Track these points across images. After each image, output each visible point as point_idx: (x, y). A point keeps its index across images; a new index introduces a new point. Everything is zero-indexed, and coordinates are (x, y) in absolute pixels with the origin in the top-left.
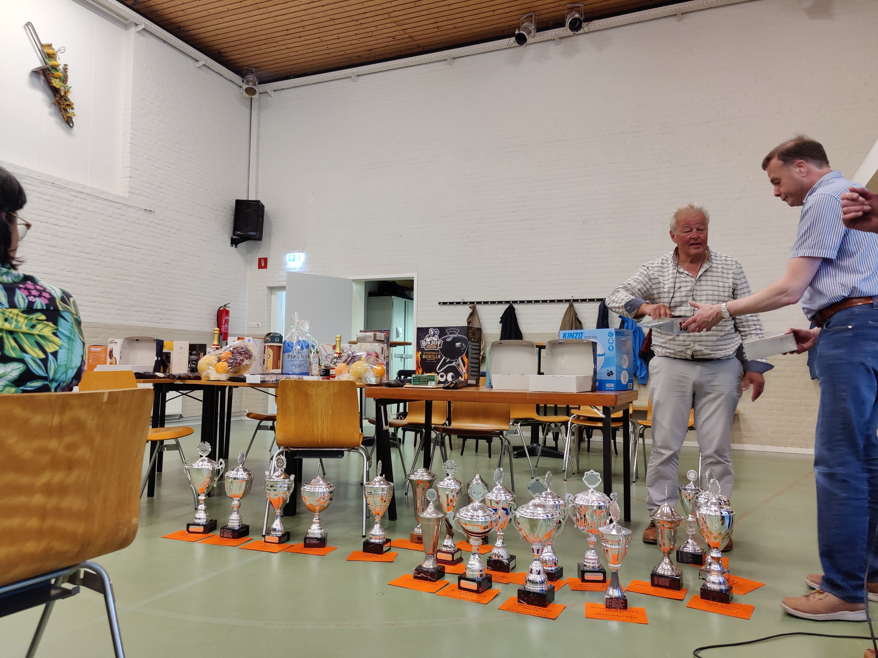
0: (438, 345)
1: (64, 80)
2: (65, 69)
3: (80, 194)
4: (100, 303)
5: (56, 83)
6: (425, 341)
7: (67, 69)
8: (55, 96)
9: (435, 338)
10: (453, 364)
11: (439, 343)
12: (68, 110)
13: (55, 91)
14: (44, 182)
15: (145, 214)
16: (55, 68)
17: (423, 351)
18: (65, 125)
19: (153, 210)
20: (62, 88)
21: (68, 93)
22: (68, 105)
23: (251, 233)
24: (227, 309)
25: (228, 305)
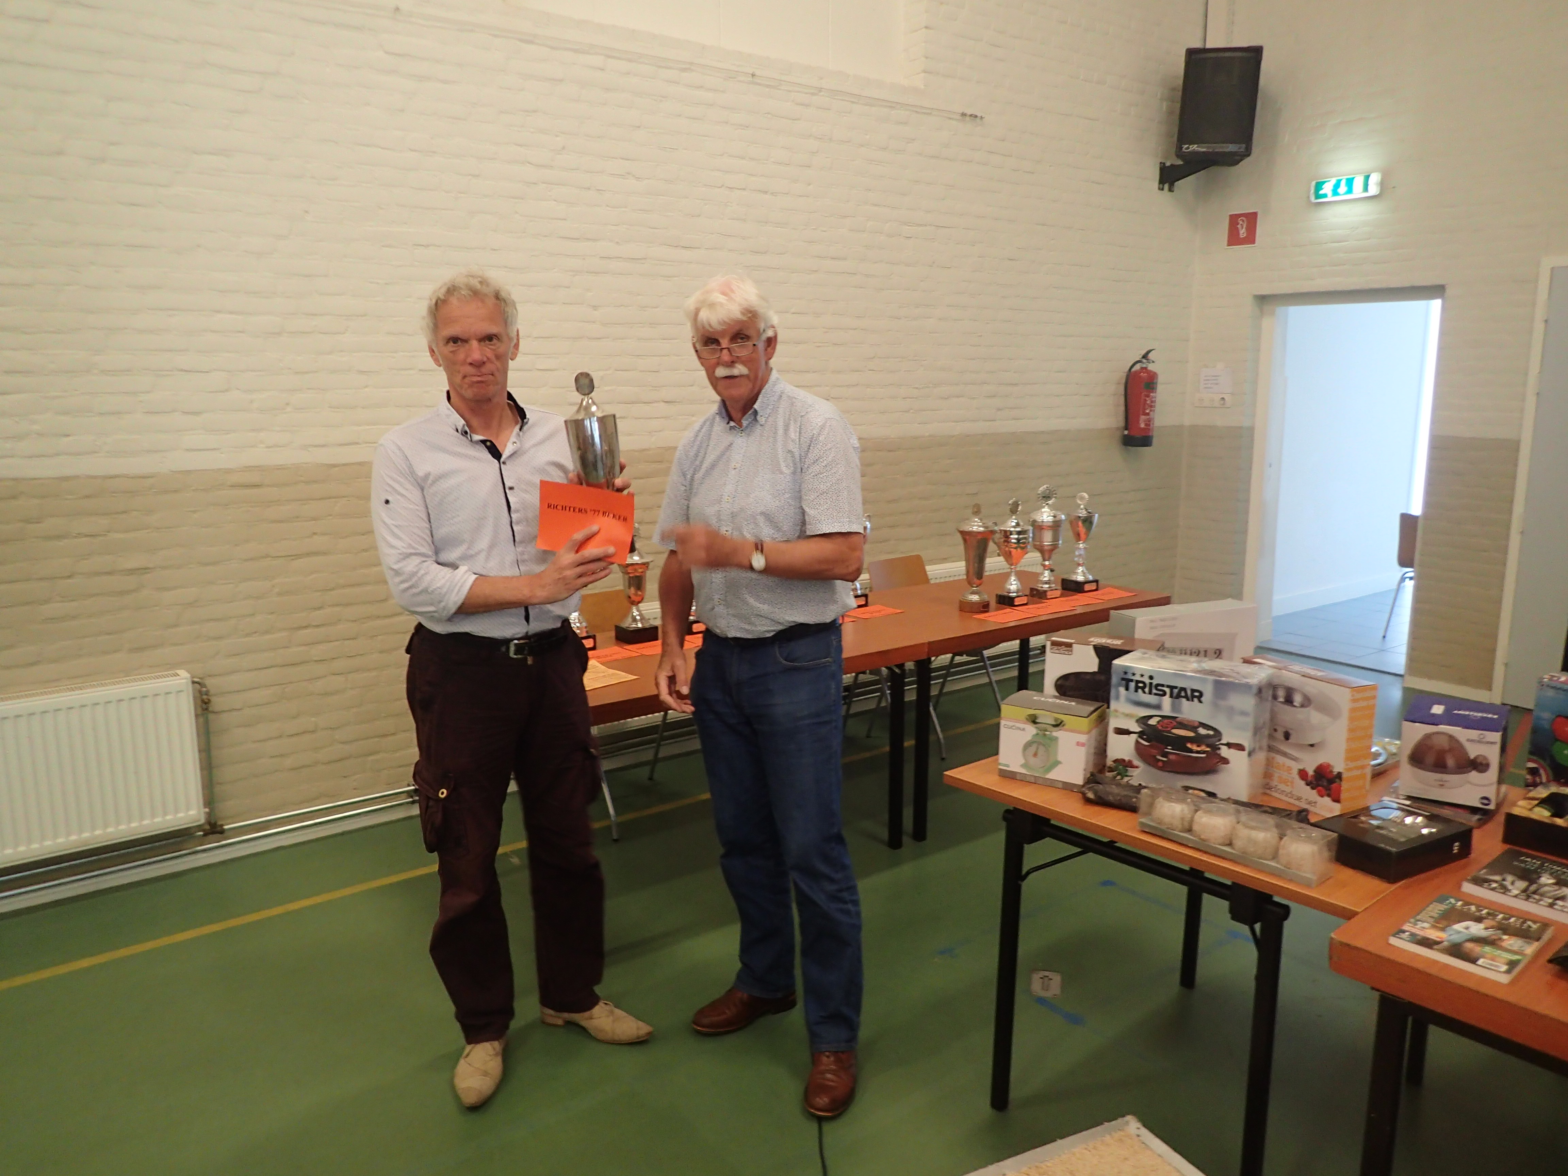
3: (815, 97)
14: (731, 75)
15: (961, 126)
19: (979, 115)
23: (1231, 148)
24: (1151, 367)
25: (1150, 356)
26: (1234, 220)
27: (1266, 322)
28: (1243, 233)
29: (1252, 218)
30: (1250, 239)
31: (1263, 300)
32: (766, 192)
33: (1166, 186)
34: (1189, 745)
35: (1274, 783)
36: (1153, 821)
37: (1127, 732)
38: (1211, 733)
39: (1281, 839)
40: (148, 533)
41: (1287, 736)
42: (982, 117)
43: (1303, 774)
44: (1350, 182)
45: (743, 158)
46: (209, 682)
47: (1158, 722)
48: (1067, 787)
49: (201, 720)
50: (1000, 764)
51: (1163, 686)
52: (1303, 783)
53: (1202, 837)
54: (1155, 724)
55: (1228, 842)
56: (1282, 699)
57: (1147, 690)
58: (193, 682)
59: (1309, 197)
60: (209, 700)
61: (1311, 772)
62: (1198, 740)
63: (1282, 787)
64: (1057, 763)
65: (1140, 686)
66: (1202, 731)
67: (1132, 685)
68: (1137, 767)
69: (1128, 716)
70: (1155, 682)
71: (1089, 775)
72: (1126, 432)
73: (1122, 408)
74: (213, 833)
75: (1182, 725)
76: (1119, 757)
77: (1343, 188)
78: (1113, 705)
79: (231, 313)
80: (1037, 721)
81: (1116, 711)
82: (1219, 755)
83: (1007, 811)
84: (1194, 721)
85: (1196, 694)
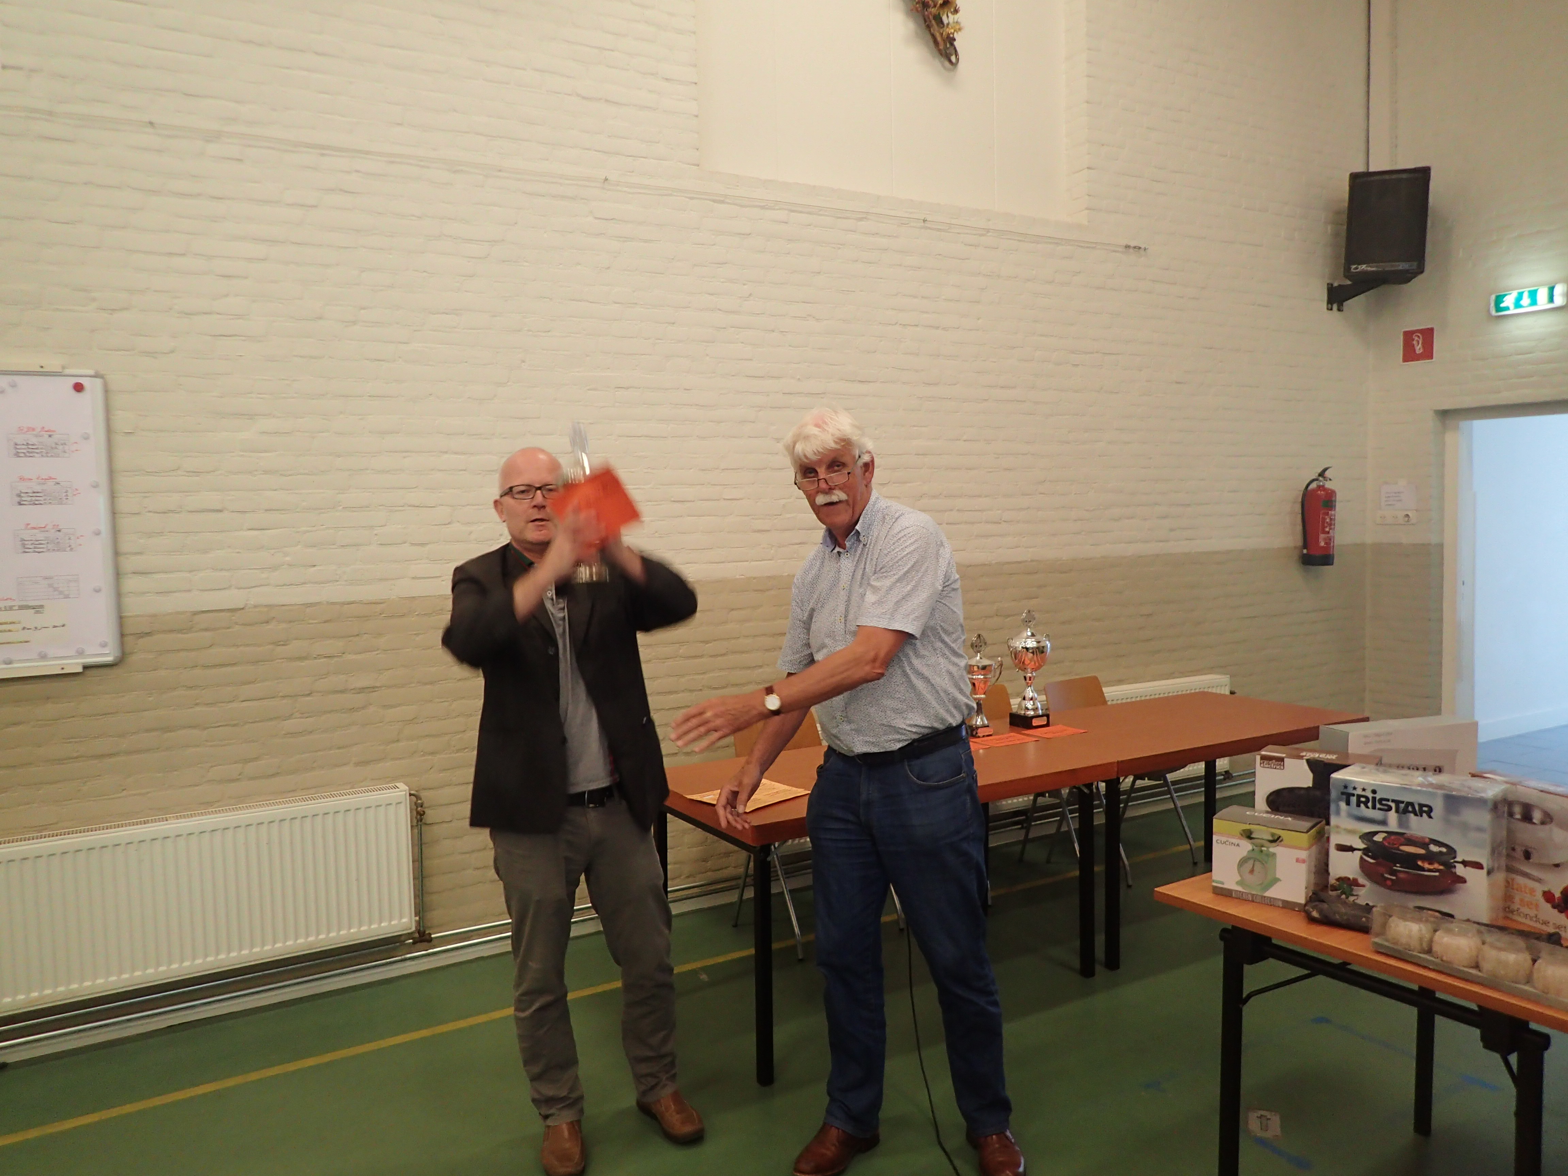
3: (984, 238)
12: (945, 17)
14: (904, 222)
15: (1125, 258)
18: (938, 63)
19: (1143, 247)
22: (945, 4)
23: (1402, 266)
24: (1328, 485)
25: (1327, 474)
26: (1408, 336)
27: (1449, 437)
28: (1419, 349)
29: (1428, 334)
30: (1428, 354)
31: (1445, 415)
32: (937, 328)
33: (1335, 307)
34: (1420, 863)
35: (1515, 906)
36: (1387, 940)
37: (1351, 849)
38: (1444, 850)
39: (1534, 961)
40: (377, 654)
41: (1527, 855)
42: (1145, 249)
43: (1548, 896)
44: (1533, 295)
45: (915, 297)
46: (423, 794)
47: (1384, 839)
48: (1288, 906)
49: (416, 831)
50: (1214, 881)
51: (1388, 800)
52: (1549, 906)
53: (1445, 958)
54: (1381, 840)
55: (1473, 964)
56: (1518, 816)
57: (1370, 804)
58: (411, 795)
59: (1489, 311)
60: (424, 812)
61: (1558, 895)
62: (1430, 857)
63: (1525, 910)
64: (1276, 880)
65: (1362, 801)
66: (1434, 848)
67: (1354, 800)
68: (1363, 886)
69: (1351, 832)
70: (1378, 797)
71: (1310, 894)
72: (1305, 551)
73: (1299, 528)
74: (421, 941)
75: (1411, 842)
76: (1343, 874)
77: (1526, 301)
78: (1333, 820)
79: (456, 453)
80: (1252, 836)
81: (1338, 827)
82: (1455, 873)
83: (1224, 930)
84: (1423, 838)
85: (1425, 809)
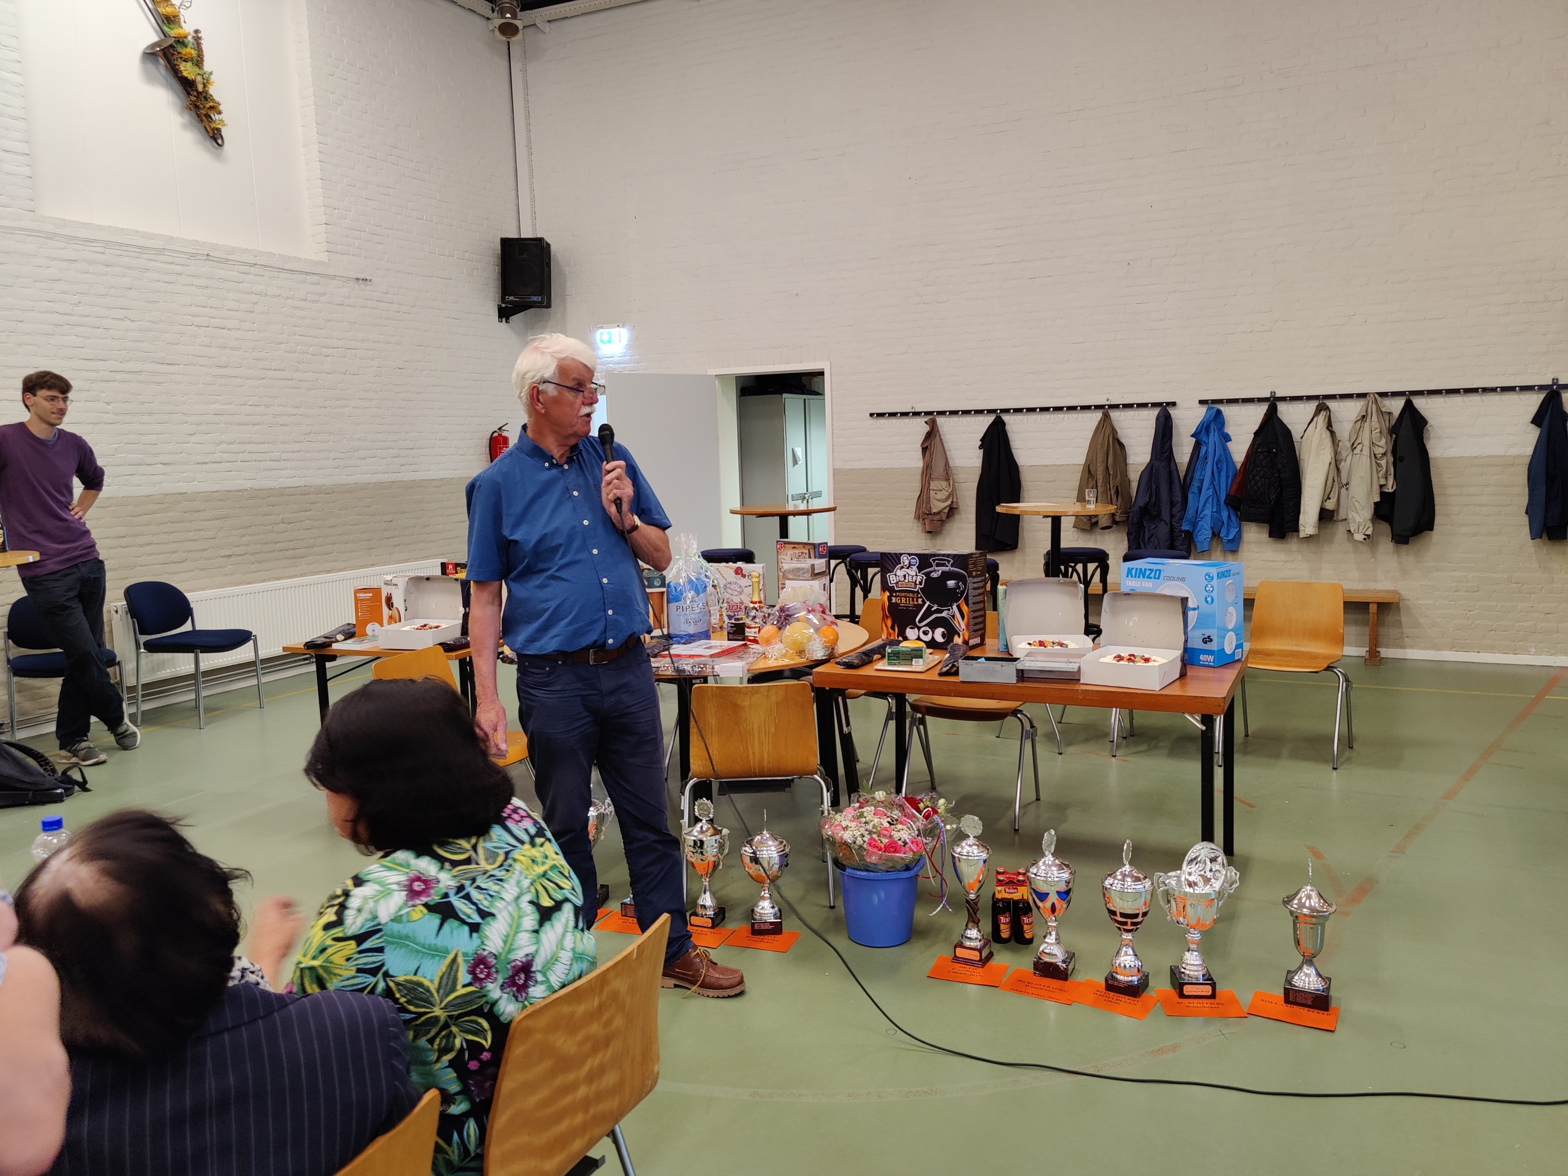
0: (918, 583)
1: (199, 62)
2: (197, 39)
3: (252, 268)
4: (307, 452)
5: (187, 70)
6: (896, 575)
7: (200, 38)
8: (189, 94)
9: (913, 571)
10: (944, 614)
11: (919, 580)
12: (212, 115)
13: (187, 85)
14: (193, 256)
15: (356, 286)
16: (181, 41)
17: (892, 590)
18: (210, 143)
19: (369, 278)
20: (199, 79)
21: (209, 86)
22: (211, 108)
23: (539, 298)
24: (505, 434)
25: (503, 427)
32: (224, 329)
33: (504, 320)
42: (370, 281)
45: (205, 307)
